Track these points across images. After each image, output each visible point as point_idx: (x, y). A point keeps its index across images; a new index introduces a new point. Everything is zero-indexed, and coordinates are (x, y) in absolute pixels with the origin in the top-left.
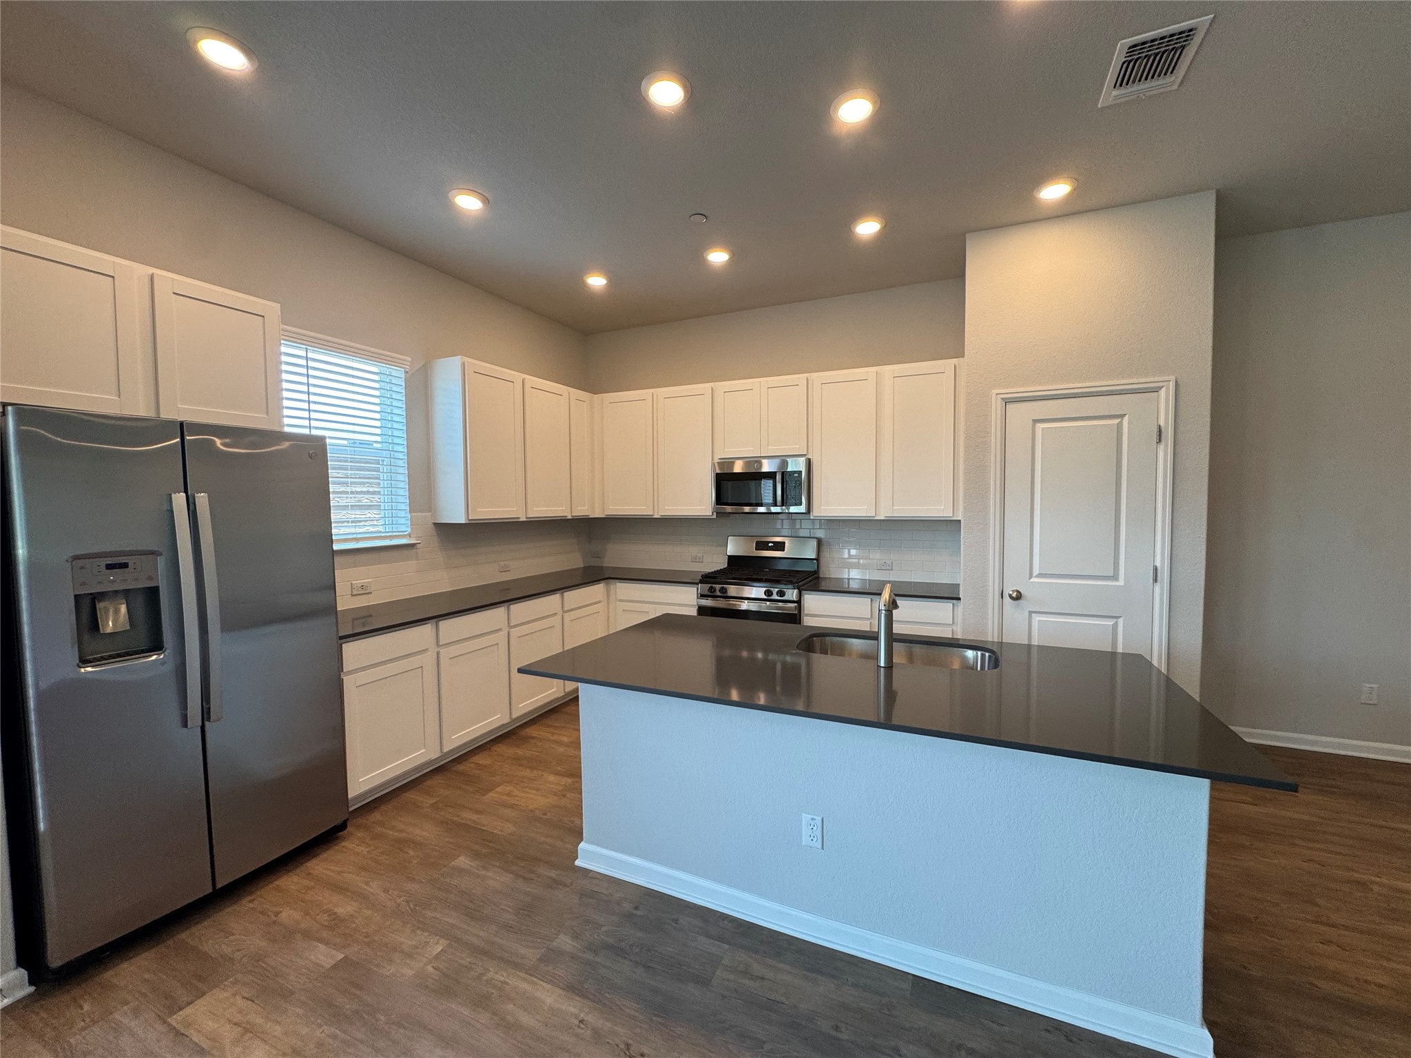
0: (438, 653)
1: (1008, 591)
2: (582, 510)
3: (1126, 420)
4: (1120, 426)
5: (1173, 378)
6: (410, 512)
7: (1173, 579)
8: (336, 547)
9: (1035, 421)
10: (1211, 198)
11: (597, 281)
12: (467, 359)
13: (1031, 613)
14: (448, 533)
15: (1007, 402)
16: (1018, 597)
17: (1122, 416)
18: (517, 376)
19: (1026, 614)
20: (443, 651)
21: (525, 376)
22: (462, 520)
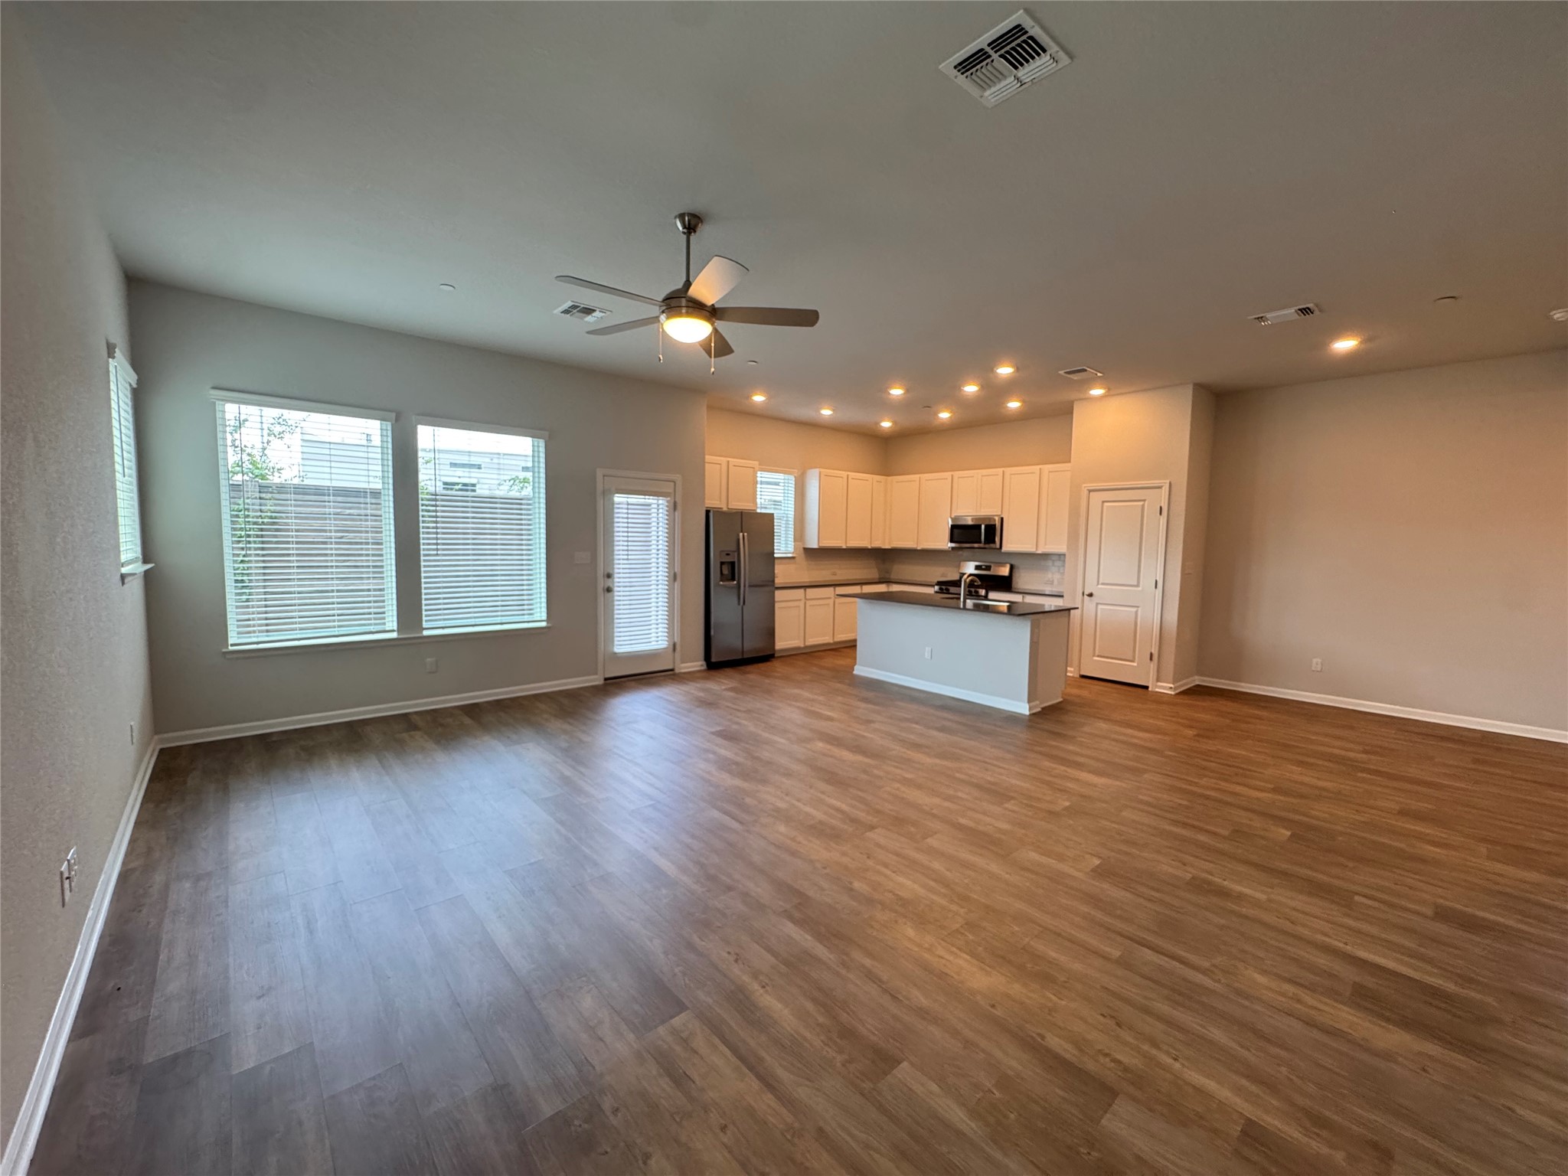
0: (805, 603)
1: (1087, 592)
2: (877, 544)
3: (1146, 503)
4: (1143, 506)
5: (1168, 481)
6: (794, 542)
7: (1165, 588)
8: (776, 555)
9: (1103, 502)
10: (1191, 387)
11: (886, 424)
12: (822, 470)
13: (1097, 604)
14: (809, 552)
15: (1090, 491)
16: (1091, 595)
17: (1144, 500)
18: (844, 474)
19: (1095, 604)
20: (807, 602)
21: (849, 473)
22: (815, 546)
